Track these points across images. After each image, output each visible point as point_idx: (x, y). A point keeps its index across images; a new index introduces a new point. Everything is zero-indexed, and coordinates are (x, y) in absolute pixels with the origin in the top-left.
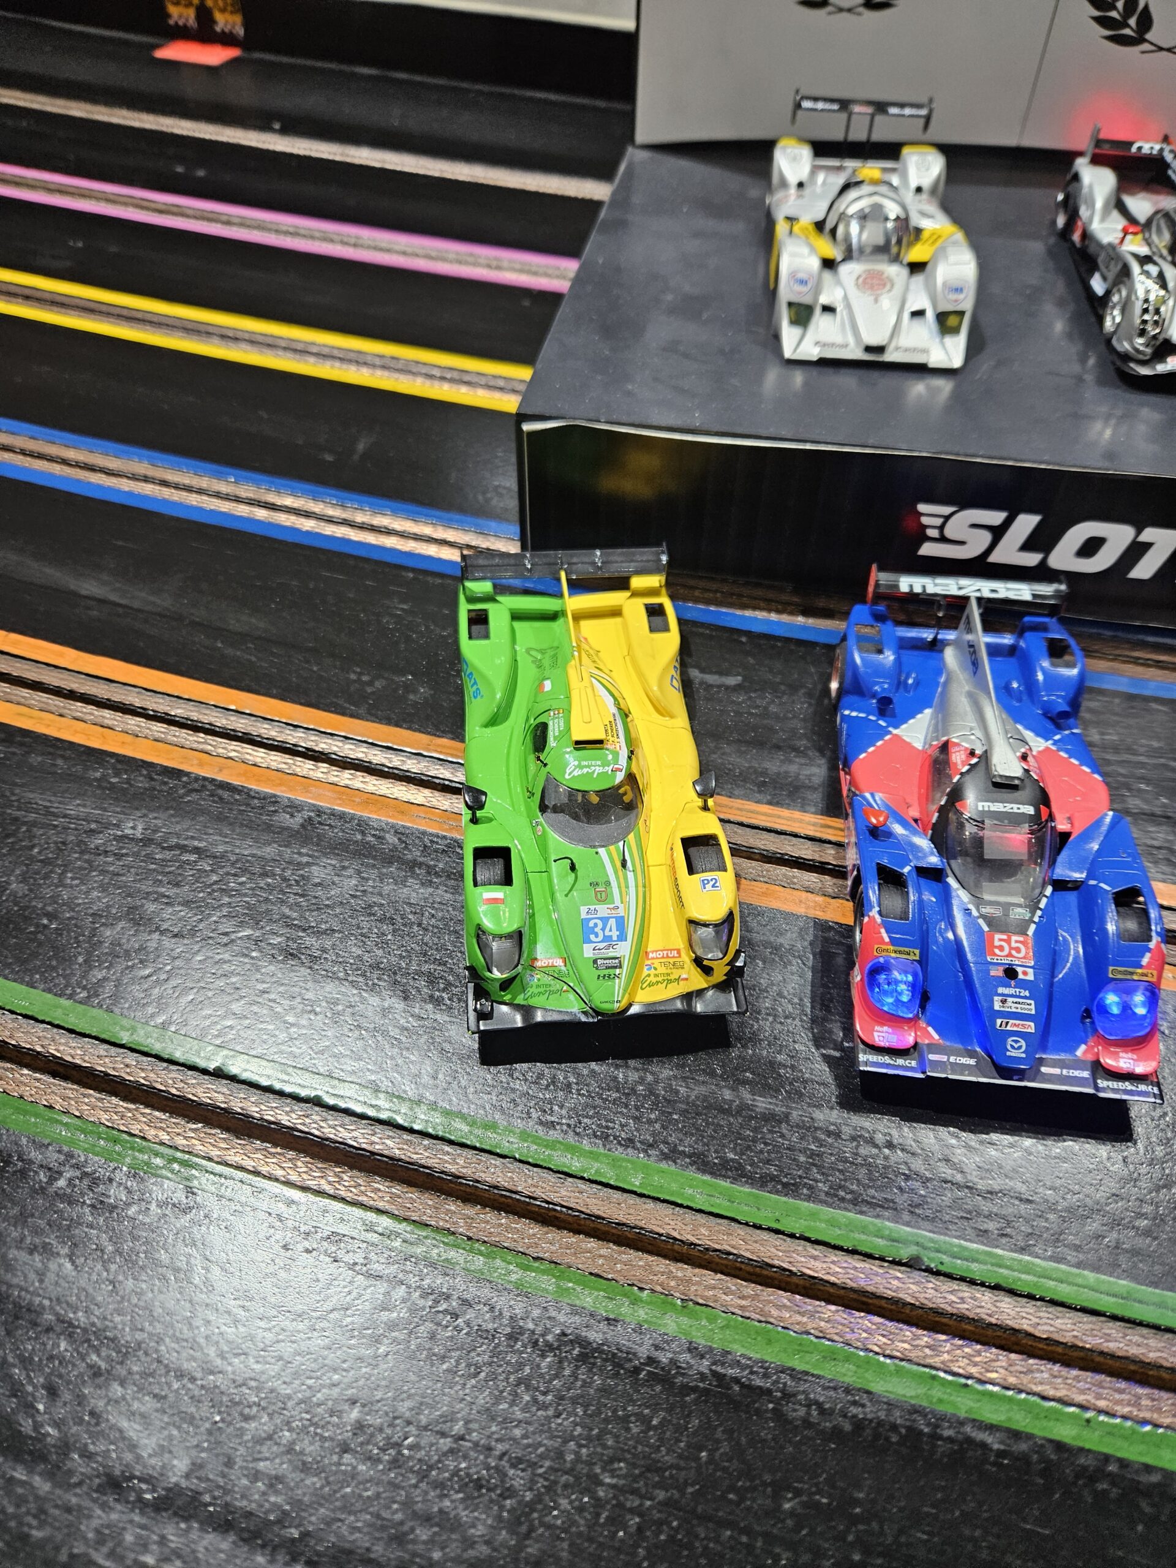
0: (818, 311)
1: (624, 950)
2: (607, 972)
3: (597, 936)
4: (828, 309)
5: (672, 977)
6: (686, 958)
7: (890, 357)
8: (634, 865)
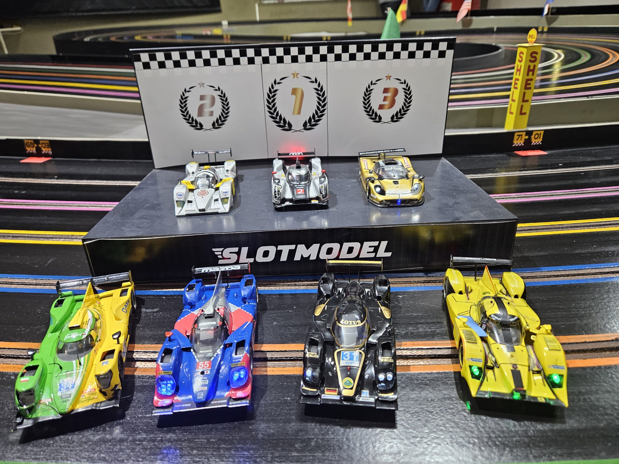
0: (186, 203)
1: (73, 392)
2: (64, 400)
3: (63, 388)
4: (190, 202)
5: (91, 398)
6: (97, 391)
7: (206, 212)
8: (84, 364)
